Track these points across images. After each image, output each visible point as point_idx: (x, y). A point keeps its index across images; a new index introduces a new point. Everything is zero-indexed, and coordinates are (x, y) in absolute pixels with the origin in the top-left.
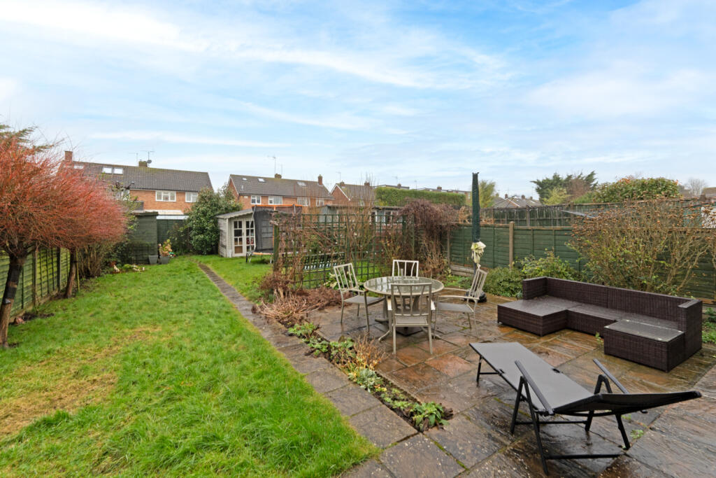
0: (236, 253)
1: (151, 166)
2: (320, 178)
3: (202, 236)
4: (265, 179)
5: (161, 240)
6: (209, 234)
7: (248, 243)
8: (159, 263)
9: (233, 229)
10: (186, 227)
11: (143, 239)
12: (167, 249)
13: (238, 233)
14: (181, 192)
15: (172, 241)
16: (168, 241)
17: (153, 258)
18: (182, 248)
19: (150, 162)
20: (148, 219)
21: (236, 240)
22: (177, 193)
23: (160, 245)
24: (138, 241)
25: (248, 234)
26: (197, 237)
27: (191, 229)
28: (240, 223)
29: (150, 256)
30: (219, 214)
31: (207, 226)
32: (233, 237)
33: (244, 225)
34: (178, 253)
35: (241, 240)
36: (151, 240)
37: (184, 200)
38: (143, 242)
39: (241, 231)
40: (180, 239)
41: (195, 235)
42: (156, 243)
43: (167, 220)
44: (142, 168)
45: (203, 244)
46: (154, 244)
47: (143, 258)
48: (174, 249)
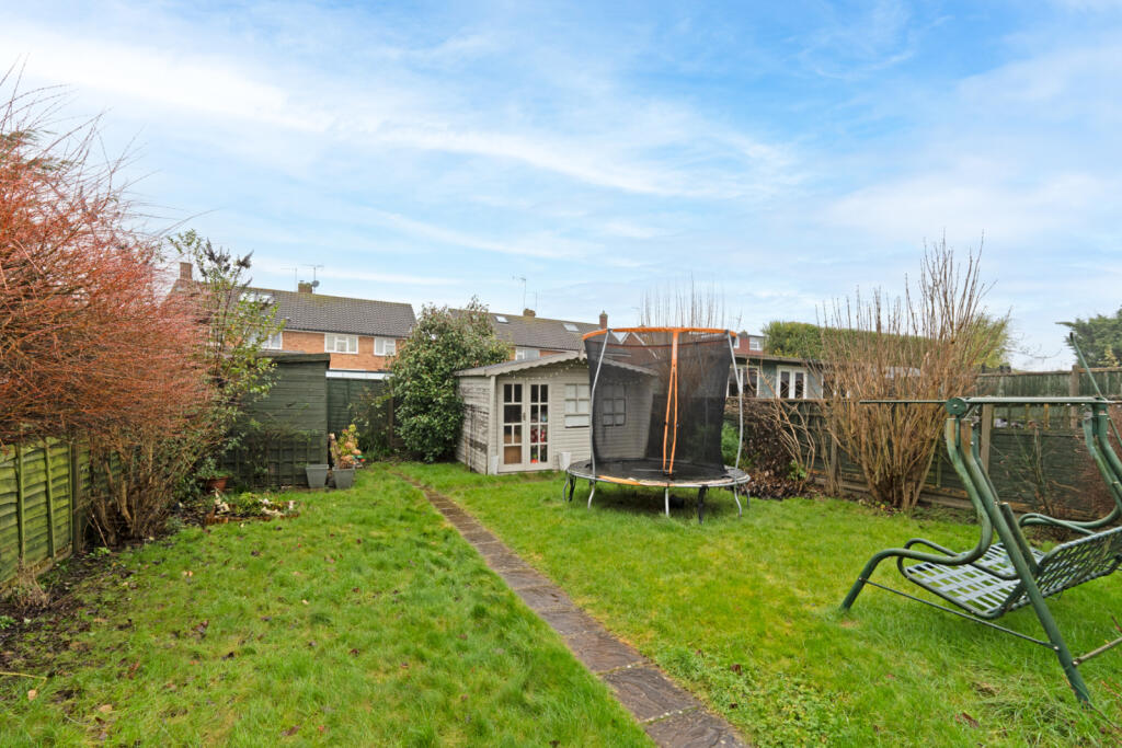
0: (506, 462)
1: (317, 291)
2: (604, 318)
3: (425, 419)
4: (507, 317)
5: (335, 426)
6: (439, 414)
7: (534, 439)
8: (331, 484)
9: (502, 404)
10: (387, 397)
11: (292, 423)
12: (348, 447)
13: (513, 414)
14: (367, 337)
15: (360, 427)
16: (352, 427)
17: (317, 472)
18: (381, 445)
19: (316, 284)
20: (307, 372)
21: (507, 430)
22: (360, 339)
23: (333, 436)
24: (282, 426)
25: (534, 417)
26: (414, 420)
27: (398, 401)
28: (519, 388)
29: (309, 467)
30: (462, 368)
31: (437, 395)
32: (502, 424)
33: (526, 394)
34: (370, 455)
35: (518, 429)
36: (311, 426)
37: (371, 352)
38: (293, 430)
39: (519, 408)
40: (374, 422)
41: (409, 415)
42: (324, 432)
43: (347, 380)
44: (303, 295)
45: (425, 437)
46: (321, 435)
47: (293, 469)
48: (362, 446)
